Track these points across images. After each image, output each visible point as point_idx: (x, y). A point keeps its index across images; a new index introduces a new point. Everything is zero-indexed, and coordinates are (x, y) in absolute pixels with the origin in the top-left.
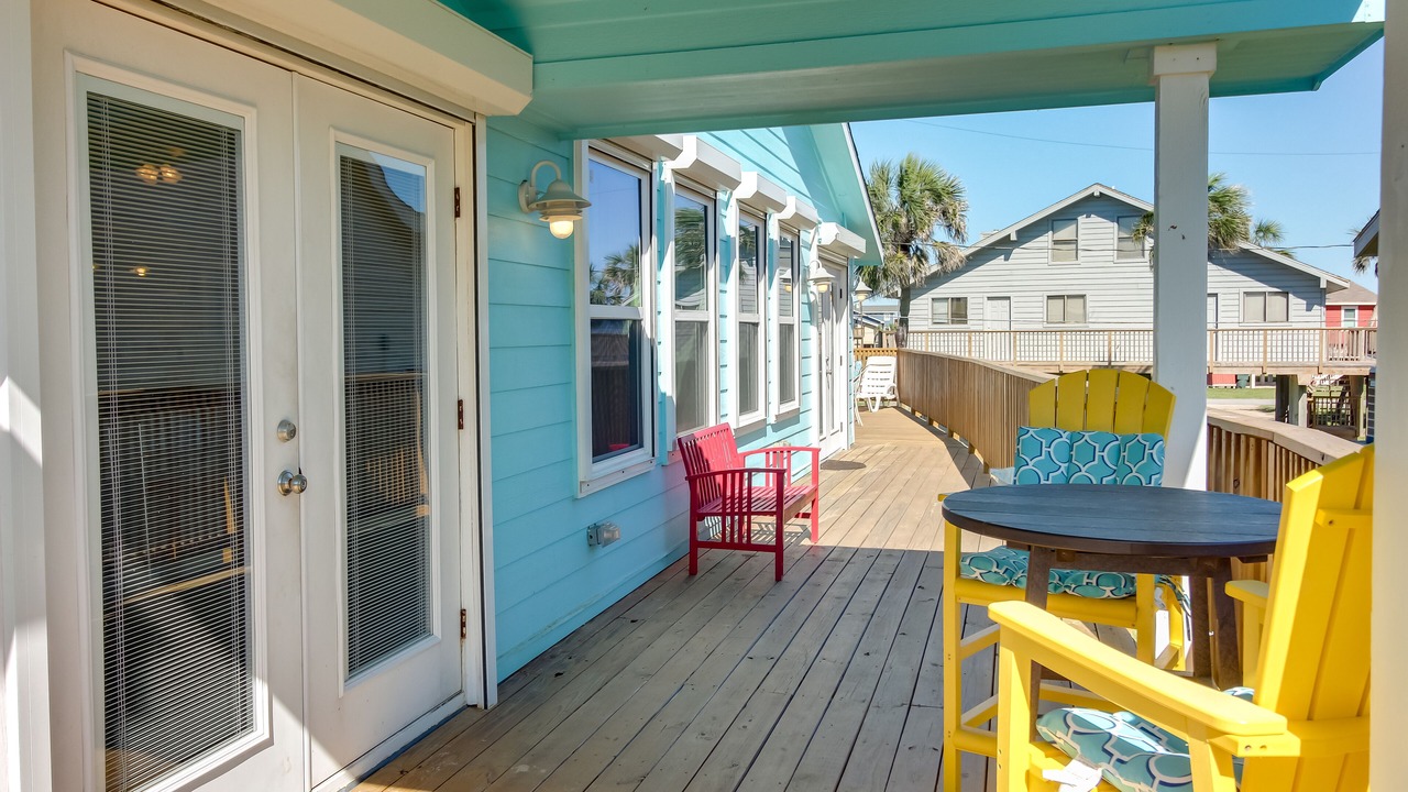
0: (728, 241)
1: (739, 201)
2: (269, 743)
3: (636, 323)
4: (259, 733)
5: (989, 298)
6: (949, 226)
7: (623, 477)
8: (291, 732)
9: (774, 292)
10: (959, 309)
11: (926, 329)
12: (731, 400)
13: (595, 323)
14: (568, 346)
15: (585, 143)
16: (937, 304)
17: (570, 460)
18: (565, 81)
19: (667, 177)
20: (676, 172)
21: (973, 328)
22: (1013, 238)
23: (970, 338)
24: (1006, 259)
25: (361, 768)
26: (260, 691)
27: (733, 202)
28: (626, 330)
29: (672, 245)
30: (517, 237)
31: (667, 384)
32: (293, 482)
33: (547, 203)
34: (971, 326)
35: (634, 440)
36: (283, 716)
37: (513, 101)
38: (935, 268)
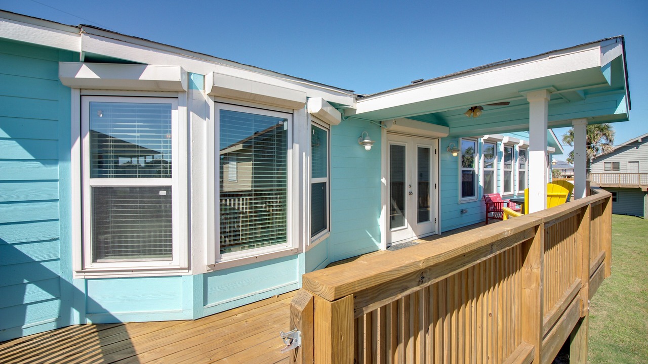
0: (501, 152)
1: (504, 143)
2: (407, 228)
3: (474, 171)
4: (405, 227)
5: (629, 162)
6: (607, 139)
7: (469, 201)
8: (410, 229)
9: (517, 163)
10: (616, 166)
11: (601, 172)
12: (502, 189)
13: (463, 171)
14: (457, 175)
15: (461, 138)
16: (606, 164)
17: (457, 196)
18: (455, 131)
19: (482, 141)
20: (484, 140)
21: (622, 172)
22: (640, 141)
23: (619, 176)
24: (637, 148)
25: (420, 237)
26: (406, 220)
27: (502, 144)
28: (471, 173)
29: (483, 155)
30: (447, 156)
31: (481, 183)
32: (411, 193)
33: (452, 151)
34: (621, 171)
35: (473, 194)
36: (409, 225)
37: (446, 135)
38: (601, 154)
